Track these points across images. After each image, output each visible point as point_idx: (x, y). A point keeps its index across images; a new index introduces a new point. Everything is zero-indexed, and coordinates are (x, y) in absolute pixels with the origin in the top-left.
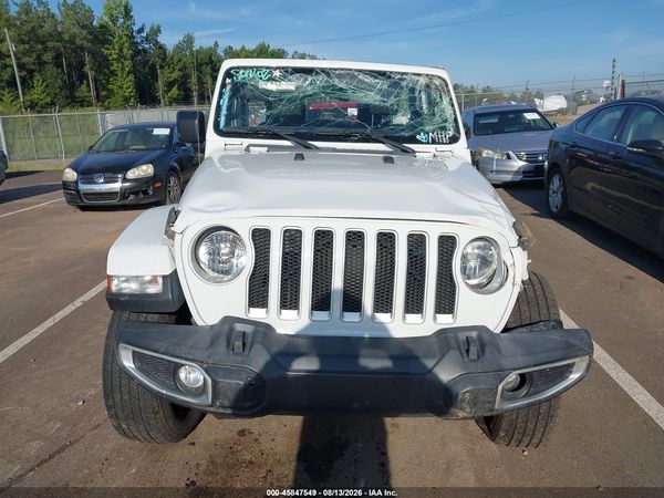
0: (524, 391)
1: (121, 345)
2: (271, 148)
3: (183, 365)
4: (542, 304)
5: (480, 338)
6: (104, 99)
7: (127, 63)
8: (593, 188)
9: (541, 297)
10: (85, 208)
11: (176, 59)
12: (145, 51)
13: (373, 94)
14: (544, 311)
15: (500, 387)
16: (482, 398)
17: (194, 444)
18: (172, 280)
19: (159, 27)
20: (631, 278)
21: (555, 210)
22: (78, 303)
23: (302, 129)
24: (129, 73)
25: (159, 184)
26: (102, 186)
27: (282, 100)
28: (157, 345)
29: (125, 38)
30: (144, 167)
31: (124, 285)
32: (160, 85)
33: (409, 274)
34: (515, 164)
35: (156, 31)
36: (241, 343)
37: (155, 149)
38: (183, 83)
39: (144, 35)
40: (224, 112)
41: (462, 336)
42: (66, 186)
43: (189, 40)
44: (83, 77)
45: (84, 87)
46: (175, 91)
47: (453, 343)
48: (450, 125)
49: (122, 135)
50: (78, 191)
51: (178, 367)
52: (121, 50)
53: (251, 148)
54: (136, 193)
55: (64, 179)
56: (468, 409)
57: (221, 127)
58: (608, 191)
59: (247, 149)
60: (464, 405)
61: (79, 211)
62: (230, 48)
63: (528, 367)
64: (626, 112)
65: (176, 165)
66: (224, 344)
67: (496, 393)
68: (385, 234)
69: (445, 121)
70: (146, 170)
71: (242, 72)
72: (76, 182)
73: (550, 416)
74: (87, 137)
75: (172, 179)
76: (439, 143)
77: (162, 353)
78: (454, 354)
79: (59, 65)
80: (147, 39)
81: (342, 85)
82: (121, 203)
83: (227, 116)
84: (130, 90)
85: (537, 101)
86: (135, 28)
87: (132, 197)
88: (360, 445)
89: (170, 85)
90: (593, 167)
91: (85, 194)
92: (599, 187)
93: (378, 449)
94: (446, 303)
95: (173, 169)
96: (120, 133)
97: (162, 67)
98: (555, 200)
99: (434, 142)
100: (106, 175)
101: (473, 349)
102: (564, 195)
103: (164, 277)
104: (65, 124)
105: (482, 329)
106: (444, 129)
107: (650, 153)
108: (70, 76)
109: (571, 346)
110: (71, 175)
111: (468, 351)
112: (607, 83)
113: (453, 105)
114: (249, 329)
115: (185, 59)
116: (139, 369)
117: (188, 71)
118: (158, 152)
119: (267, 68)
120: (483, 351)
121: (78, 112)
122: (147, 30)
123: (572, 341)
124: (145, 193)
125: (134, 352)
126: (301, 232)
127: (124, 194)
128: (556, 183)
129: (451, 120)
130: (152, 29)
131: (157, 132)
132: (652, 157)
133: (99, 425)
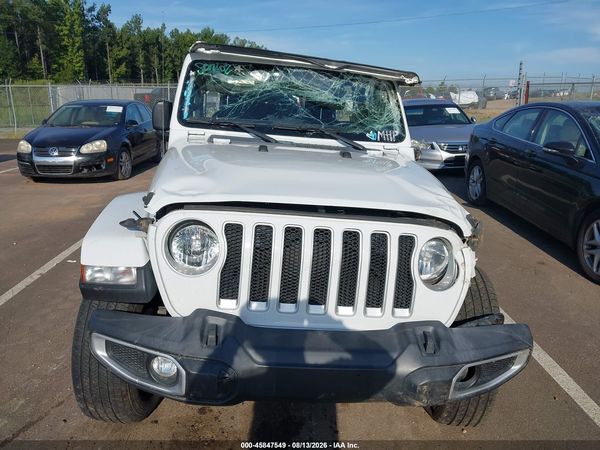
0: (472, 381)
1: (95, 334)
2: (233, 139)
3: (157, 356)
4: (485, 297)
5: (435, 332)
6: (55, 72)
7: (77, 39)
8: (509, 180)
9: (483, 291)
10: (38, 180)
11: (125, 37)
12: (95, 28)
13: (327, 92)
14: (486, 304)
15: (454, 380)
16: (438, 390)
17: (156, 422)
18: (147, 271)
19: (109, 7)
20: (543, 263)
21: (474, 198)
22: (36, 276)
23: (262, 122)
24: (79, 49)
25: (112, 160)
26: (55, 159)
27: (242, 95)
28: (132, 336)
29: (76, 16)
30: (98, 143)
31: (98, 275)
32: (110, 62)
33: (371, 270)
34: (438, 153)
35: (106, 11)
36: (214, 337)
37: (108, 126)
38: (131, 61)
39: (95, 13)
40: (187, 103)
41: (420, 331)
42: (20, 157)
43: (137, 21)
44: (35, 50)
45: (35, 60)
46: (123, 68)
47: (411, 336)
48: (396, 125)
49: (76, 111)
50: (32, 163)
51: (152, 357)
52: (72, 26)
53: (215, 140)
54: (90, 168)
55: (19, 150)
56: (425, 400)
57: (185, 117)
58: (524, 184)
59: (211, 139)
60: (422, 396)
61: (32, 181)
62: (177, 31)
63: (478, 360)
64: (540, 116)
65: (128, 141)
66: (198, 337)
67: (450, 385)
68: (350, 233)
69: (392, 121)
70: (99, 146)
71: (205, 65)
72: (31, 154)
73: (489, 401)
74: (38, 108)
75: (124, 155)
76: (387, 142)
77: (137, 344)
78: (413, 348)
79: (11, 37)
80: (98, 18)
81: (298, 83)
82: (75, 175)
83: (190, 107)
84: (79, 65)
85: (452, 94)
86: (86, 7)
87: (85, 171)
88: (315, 424)
89: (118, 62)
90: (504, 159)
91: (38, 166)
92: (515, 180)
93: (331, 427)
94: (404, 298)
95: (125, 145)
96: (74, 109)
97: (111, 45)
98: (475, 189)
99: (382, 140)
100: (61, 149)
101: (431, 344)
102: (484, 184)
103: (138, 269)
104: (17, 94)
105: (437, 324)
106: (391, 128)
107: (563, 154)
108: (21, 49)
109: (515, 340)
110: (25, 147)
111: (425, 345)
112: (512, 83)
113: (399, 107)
114: (221, 322)
115: (133, 39)
116: (112, 357)
117: (136, 50)
118: (111, 129)
119: (229, 63)
120: (439, 346)
121: (29, 85)
122: (97, 9)
123: (515, 335)
124: (98, 167)
125: (107, 342)
126: (271, 228)
127: (78, 167)
128: (476, 174)
129: (397, 120)
130: (102, 8)
131: (110, 109)
132: (564, 157)
133: (62, 403)
